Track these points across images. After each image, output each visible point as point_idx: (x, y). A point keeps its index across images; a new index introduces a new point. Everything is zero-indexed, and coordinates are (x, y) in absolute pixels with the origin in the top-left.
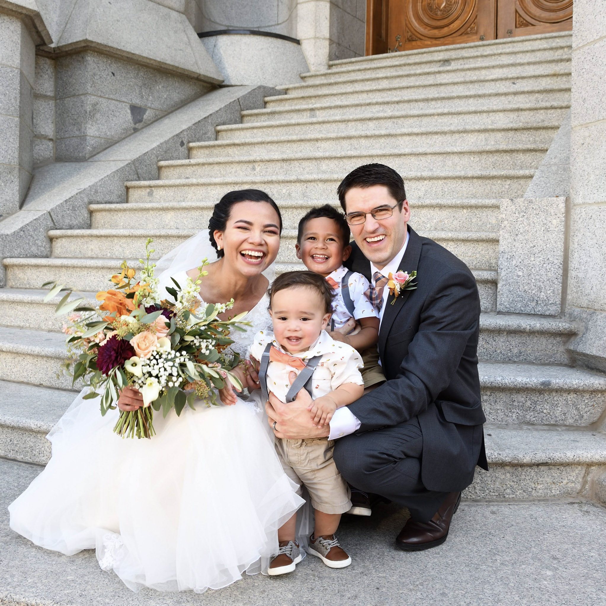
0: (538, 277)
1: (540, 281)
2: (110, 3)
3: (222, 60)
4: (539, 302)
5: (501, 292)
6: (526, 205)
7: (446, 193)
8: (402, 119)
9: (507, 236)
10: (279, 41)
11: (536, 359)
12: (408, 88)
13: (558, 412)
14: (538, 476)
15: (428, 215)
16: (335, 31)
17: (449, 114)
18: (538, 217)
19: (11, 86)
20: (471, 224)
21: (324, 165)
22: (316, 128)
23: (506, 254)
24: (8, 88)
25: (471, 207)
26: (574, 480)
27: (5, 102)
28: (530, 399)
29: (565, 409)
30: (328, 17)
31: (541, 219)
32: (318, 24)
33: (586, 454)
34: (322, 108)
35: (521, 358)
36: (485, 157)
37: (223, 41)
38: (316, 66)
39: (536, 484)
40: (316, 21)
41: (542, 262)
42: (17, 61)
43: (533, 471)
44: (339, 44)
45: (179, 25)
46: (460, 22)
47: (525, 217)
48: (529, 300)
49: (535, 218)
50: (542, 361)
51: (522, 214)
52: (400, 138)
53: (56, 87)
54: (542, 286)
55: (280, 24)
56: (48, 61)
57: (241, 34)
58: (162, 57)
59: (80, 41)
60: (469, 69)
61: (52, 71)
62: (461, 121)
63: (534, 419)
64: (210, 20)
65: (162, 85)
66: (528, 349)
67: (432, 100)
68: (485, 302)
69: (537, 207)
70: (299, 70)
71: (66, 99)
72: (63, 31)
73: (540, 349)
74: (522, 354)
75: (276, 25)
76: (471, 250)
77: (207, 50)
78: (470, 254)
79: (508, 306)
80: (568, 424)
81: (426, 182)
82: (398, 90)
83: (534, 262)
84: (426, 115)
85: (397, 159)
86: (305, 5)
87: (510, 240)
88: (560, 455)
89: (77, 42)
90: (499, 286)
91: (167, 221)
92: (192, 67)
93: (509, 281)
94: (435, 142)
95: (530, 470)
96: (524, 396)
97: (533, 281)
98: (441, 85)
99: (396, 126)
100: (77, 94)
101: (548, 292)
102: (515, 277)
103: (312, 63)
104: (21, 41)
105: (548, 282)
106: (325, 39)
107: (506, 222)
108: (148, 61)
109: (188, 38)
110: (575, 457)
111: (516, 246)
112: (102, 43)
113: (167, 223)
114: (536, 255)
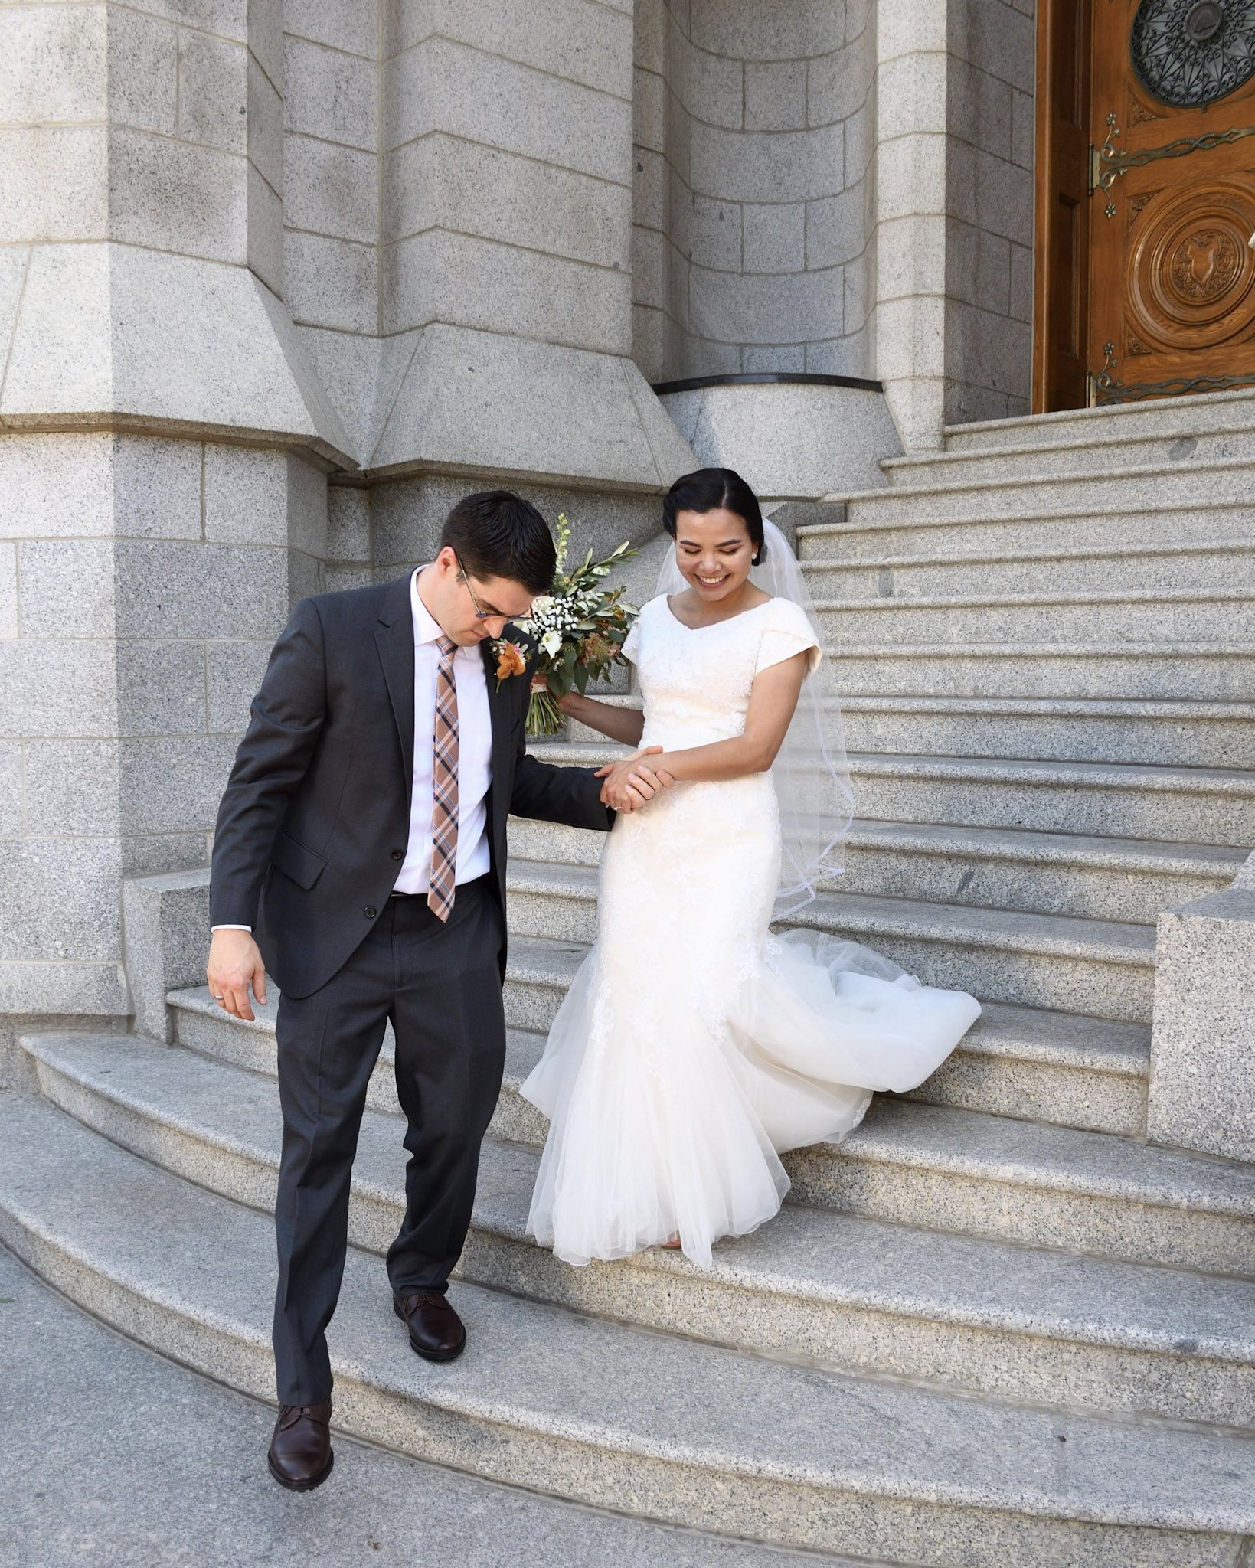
0: (1227, 1082)
1: (1231, 1091)
2: (470, 369)
3: (715, 444)
4: (1229, 1133)
5: (1155, 1102)
6: (1209, 931)
7: (1111, 817)
8: (1058, 608)
9: (1168, 989)
10: (836, 391)
11: (1203, 1263)
12: (1088, 516)
13: (1217, 1398)
14: (1138, 1545)
15: (1057, 880)
16: (957, 356)
17: (1155, 601)
18: (1231, 959)
19: (271, 582)
20: (1143, 907)
21: (879, 726)
22: (883, 617)
23: (1167, 1027)
24: (266, 588)
25: (1143, 872)
26: (1215, 1560)
27: (260, 616)
28: (1157, 1369)
29: (1232, 1397)
30: (942, 330)
31: (1236, 965)
32: (919, 348)
33: (1236, 1517)
34: (902, 566)
35: (1173, 1257)
36: (1206, 729)
37: (718, 399)
38: (917, 439)
39: (1134, 1560)
40: (916, 342)
41: (1237, 1053)
42: (281, 532)
43: (1126, 1535)
44: (968, 385)
45: (620, 387)
46: (1245, 310)
47: (1206, 956)
48: (1210, 1126)
49: (1225, 961)
50: (1217, 1267)
51: (1200, 949)
52: (1043, 663)
53: (373, 543)
54: (1237, 1102)
55: (849, 335)
56: (356, 493)
57: (754, 383)
58: (580, 466)
59: (410, 462)
60: (1228, 468)
61: (364, 512)
62: (1182, 616)
63: (1166, 1407)
64: (702, 337)
65: (583, 519)
66: (1186, 1241)
67: (1131, 556)
68: (1126, 1115)
69: (1230, 939)
70: (878, 451)
71: (391, 568)
72: (382, 434)
73: (1212, 1243)
74: (1176, 1250)
75: (839, 337)
76: (1122, 983)
77: (681, 430)
78: (1119, 990)
79: (1168, 1131)
80: (1237, 1424)
81: (1068, 792)
82: (1069, 520)
83: (1221, 1051)
84: (1107, 603)
85: (1025, 723)
86: (891, 306)
87: (1174, 1000)
88: (1179, 1516)
89: (404, 463)
90: (1153, 1087)
91: (563, 846)
92: (644, 475)
93: (1171, 1082)
94: (1116, 674)
95: (1122, 1532)
96: (1146, 1362)
97: (1219, 1089)
98: (1158, 511)
99: (1046, 621)
100: (410, 560)
101: (1248, 1116)
102: (1182, 1076)
103: (908, 431)
104: (289, 492)
105: (1248, 1095)
106: (934, 378)
107: (1167, 962)
108: (550, 479)
109: (637, 410)
110: (1212, 1523)
111: (1187, 1013)
112: (453, 461)
113: (562, 849)
114: (1226, 1037)
